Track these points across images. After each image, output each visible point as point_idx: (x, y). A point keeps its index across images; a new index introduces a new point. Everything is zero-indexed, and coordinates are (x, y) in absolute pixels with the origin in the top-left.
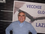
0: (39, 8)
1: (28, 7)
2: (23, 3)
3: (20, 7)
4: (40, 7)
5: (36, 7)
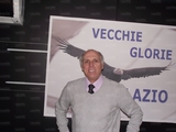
0: (133, 40)
1: (96, 36)
3: (71, 37)
4: (138, 36)
5: (124, 35)
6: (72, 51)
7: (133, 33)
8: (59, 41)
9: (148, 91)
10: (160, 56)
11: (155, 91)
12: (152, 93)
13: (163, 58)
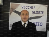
0: (33, 9)
2: (18, 4)
3: (16, 8)
5: (30, 7)
6: (16, 12)
7: (33, 7)
8: (12, 9)
9: (37, 23)
10: (40, 13)
11: (39, 23)
12: (38, 23)
13: (41, 14)
